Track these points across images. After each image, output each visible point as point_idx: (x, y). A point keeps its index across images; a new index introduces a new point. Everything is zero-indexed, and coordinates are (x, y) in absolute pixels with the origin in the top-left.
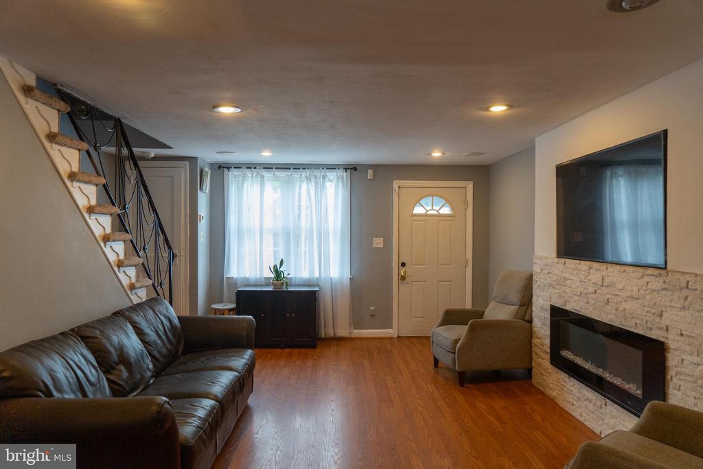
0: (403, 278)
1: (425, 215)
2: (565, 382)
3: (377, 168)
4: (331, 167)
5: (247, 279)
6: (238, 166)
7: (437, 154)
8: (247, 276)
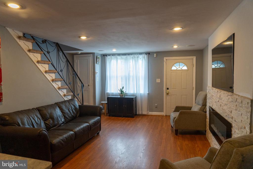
0: (168, 94)
3: (158, 53)
4: (141, 54)
6: (109, 55)
7: (175, 47)
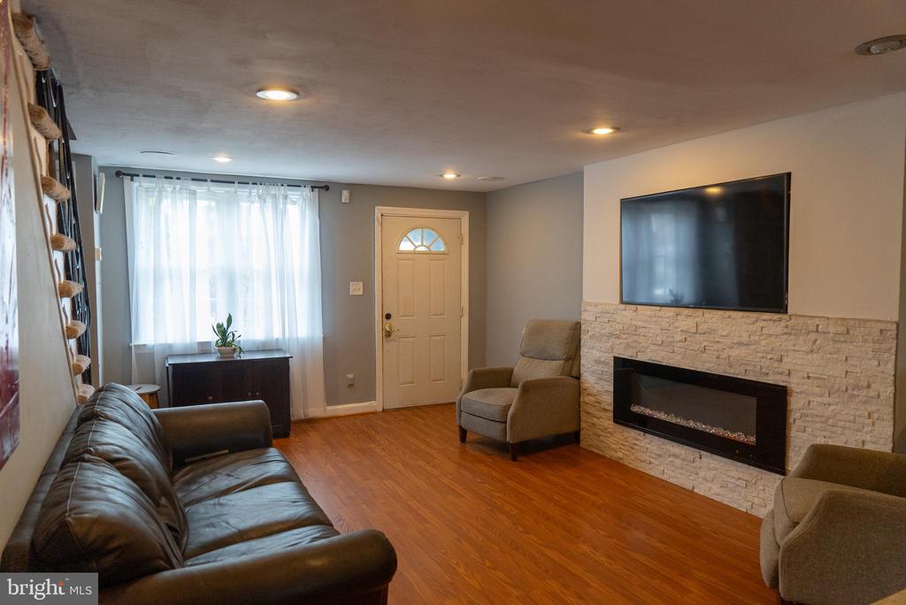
0: (388, 334)
1: (414, 253)
2: (637, 440)
3: (354, 187)
4: (294, 184)
5: (170, 346)
6: (150, 174)
7: (450, 176)
8: (170, 341)
